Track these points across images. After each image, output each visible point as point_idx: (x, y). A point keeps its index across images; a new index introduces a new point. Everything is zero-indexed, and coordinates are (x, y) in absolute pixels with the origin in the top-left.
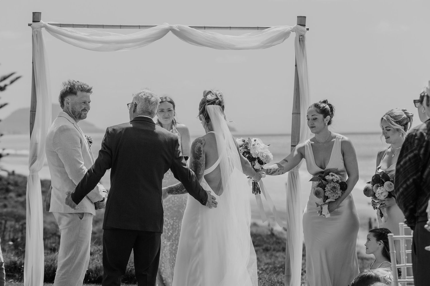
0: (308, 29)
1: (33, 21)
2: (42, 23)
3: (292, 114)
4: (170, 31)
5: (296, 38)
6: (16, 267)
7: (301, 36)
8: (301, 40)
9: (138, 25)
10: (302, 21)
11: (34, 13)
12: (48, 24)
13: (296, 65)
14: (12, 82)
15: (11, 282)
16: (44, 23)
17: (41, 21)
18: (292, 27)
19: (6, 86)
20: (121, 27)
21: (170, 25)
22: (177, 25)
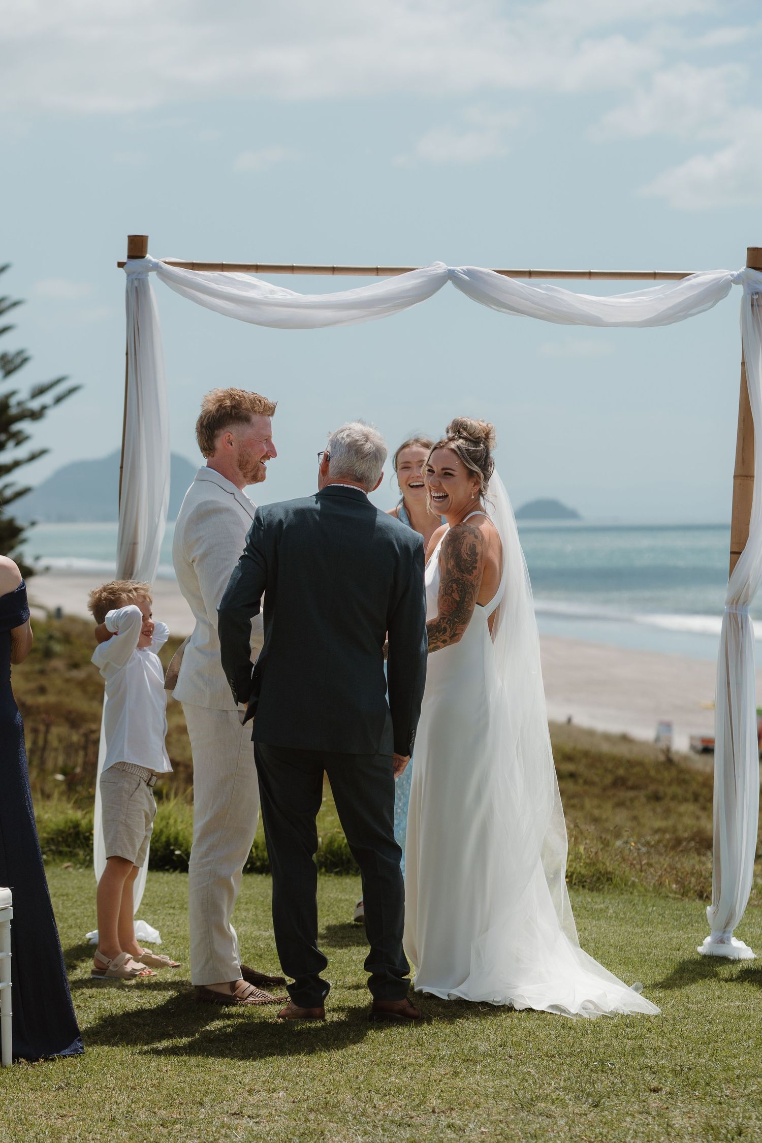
1: (130, 257)
2: (150, 261)
3: (734, 477)
4: (449, 283)
5: (744, 299)
6: (78, 834)
7: (757, 294)
8: (755, 303)
9: (375, 266)
10: (755, 260)
11: (132, 239)
12: (166, 263)
13: (743, 363)
14: (59, 400)
15: (67, 867)
16: (154, 260)
17: (148, 256)
18: (735, 273)
19: (44, 408)
20: (334, 270)
21: (449, 268)
22: (464, 268)
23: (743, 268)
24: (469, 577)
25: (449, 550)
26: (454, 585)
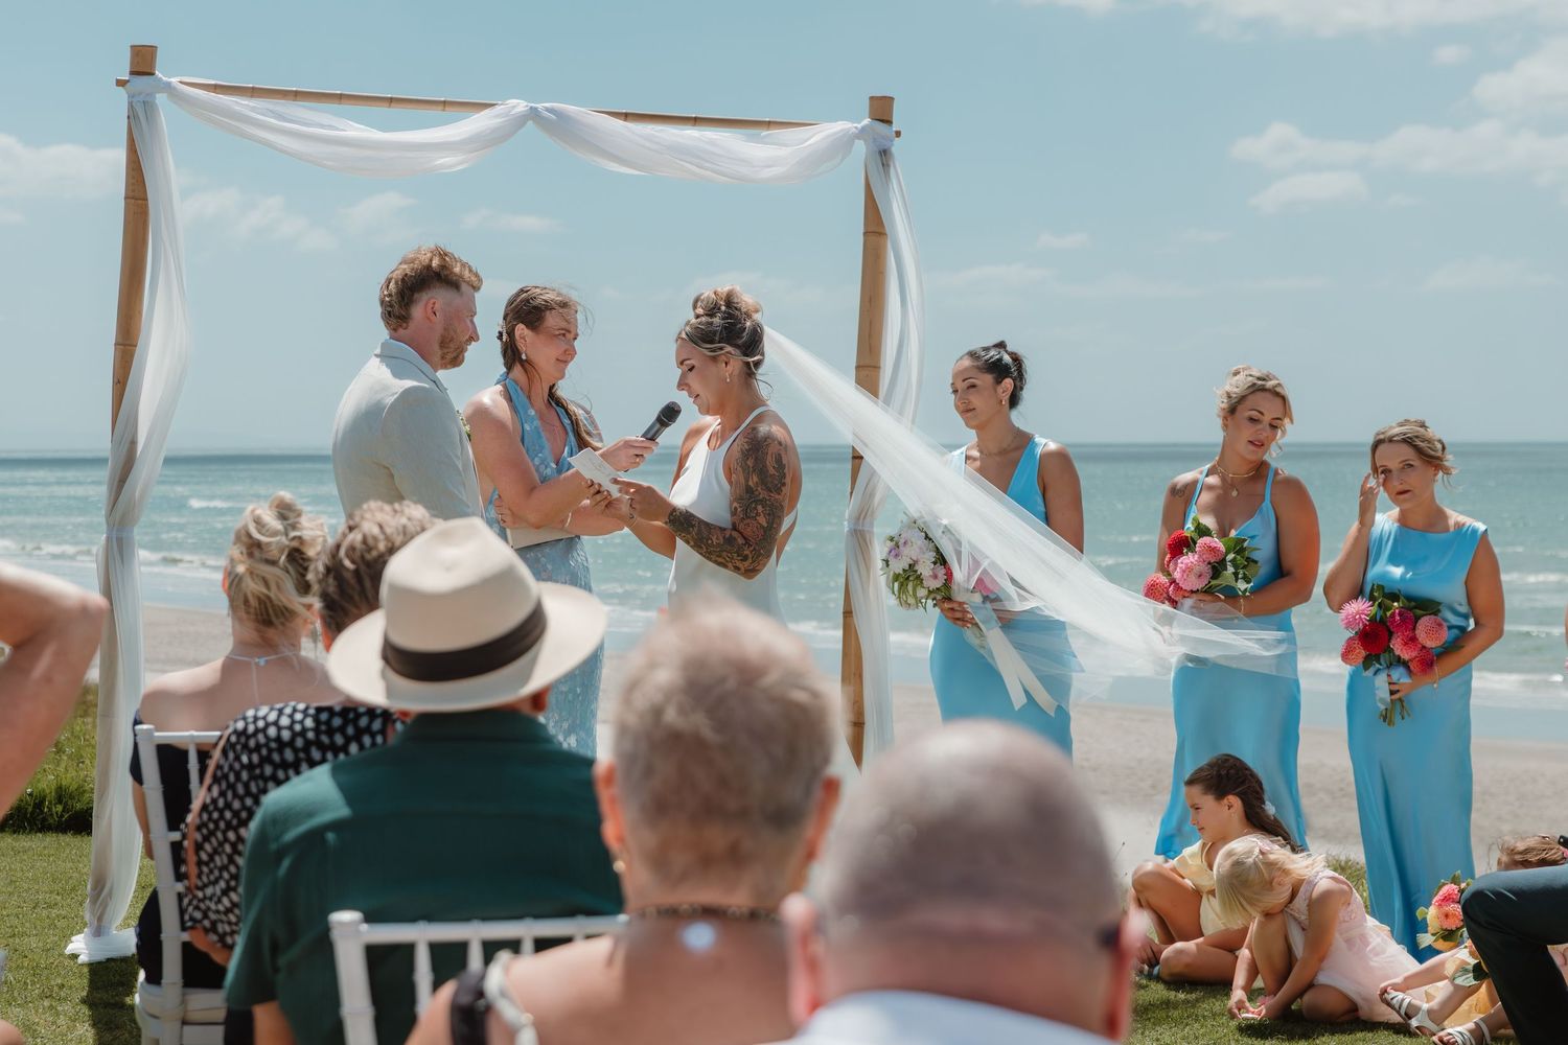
0: (898, 134)
1: (133, 73)
2: (159, 80)
3: (856, 367)
4: (530, 123)
5: (867, 156)
7: (882, 151)
8: (885, 162)
10: (882, 110)
11: (136, 50)
12: (181, 82)
16: (166, 79)
17: (157, 73)
18: (859, 126)
20: (388, 101)
21: (531, 106)
22: (549, 105)
23: (867, 121)
24: (777, 497)
25: (750, 463)
26: (760, 508)
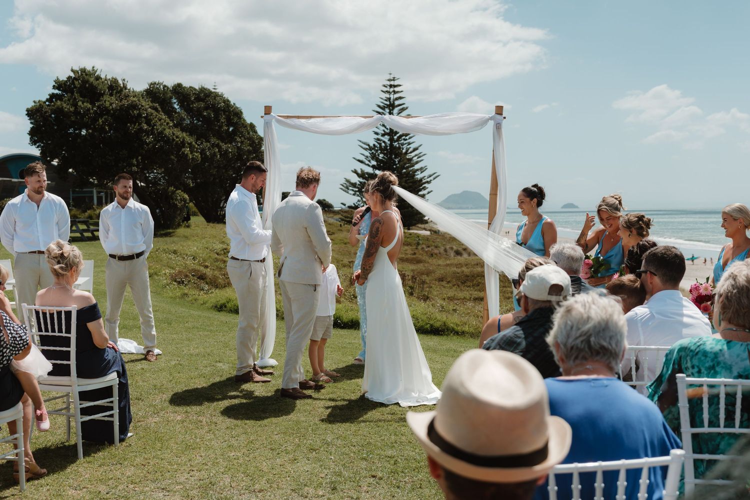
1: (265, 114)
5: (494, 125)
7: (498, 124)
8: (498, 128)
10: (499, 110)
11: (266, 107)
12: (278, 116)
14: (434, 179)
16: (274, 115)
17: (272, 114)
18: (490, 116)
19: (431, 181)
23: (494, 113)
